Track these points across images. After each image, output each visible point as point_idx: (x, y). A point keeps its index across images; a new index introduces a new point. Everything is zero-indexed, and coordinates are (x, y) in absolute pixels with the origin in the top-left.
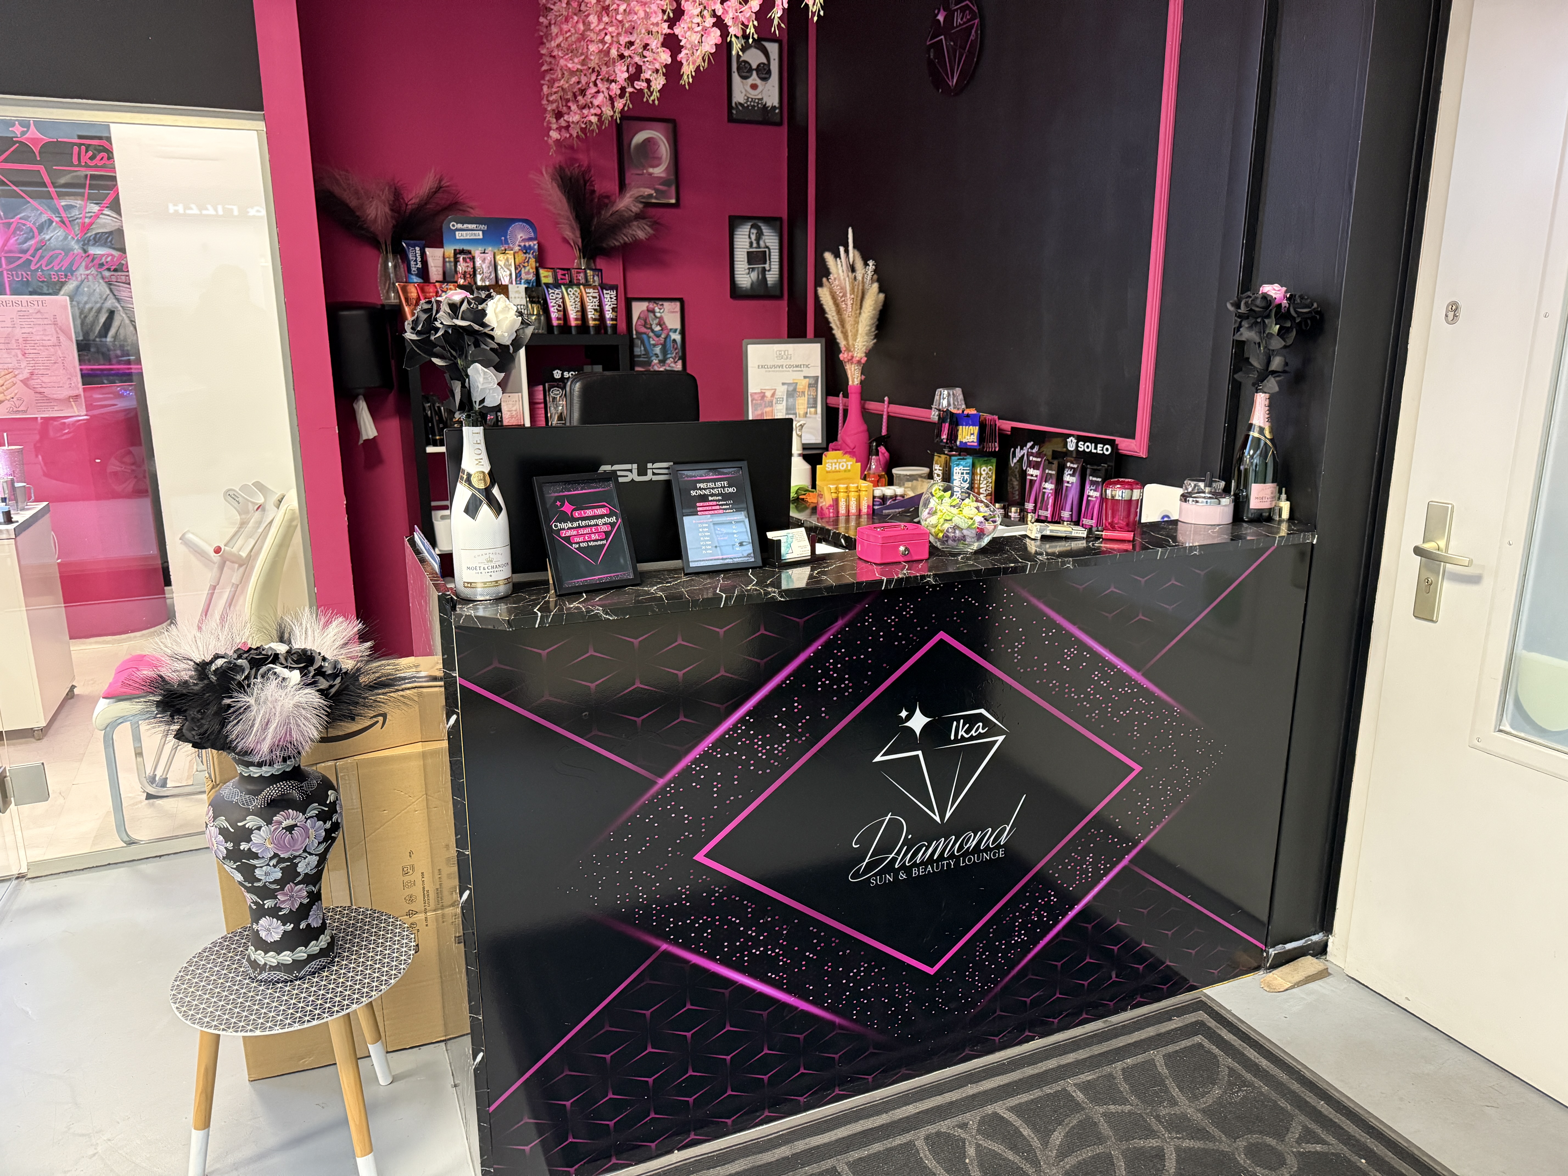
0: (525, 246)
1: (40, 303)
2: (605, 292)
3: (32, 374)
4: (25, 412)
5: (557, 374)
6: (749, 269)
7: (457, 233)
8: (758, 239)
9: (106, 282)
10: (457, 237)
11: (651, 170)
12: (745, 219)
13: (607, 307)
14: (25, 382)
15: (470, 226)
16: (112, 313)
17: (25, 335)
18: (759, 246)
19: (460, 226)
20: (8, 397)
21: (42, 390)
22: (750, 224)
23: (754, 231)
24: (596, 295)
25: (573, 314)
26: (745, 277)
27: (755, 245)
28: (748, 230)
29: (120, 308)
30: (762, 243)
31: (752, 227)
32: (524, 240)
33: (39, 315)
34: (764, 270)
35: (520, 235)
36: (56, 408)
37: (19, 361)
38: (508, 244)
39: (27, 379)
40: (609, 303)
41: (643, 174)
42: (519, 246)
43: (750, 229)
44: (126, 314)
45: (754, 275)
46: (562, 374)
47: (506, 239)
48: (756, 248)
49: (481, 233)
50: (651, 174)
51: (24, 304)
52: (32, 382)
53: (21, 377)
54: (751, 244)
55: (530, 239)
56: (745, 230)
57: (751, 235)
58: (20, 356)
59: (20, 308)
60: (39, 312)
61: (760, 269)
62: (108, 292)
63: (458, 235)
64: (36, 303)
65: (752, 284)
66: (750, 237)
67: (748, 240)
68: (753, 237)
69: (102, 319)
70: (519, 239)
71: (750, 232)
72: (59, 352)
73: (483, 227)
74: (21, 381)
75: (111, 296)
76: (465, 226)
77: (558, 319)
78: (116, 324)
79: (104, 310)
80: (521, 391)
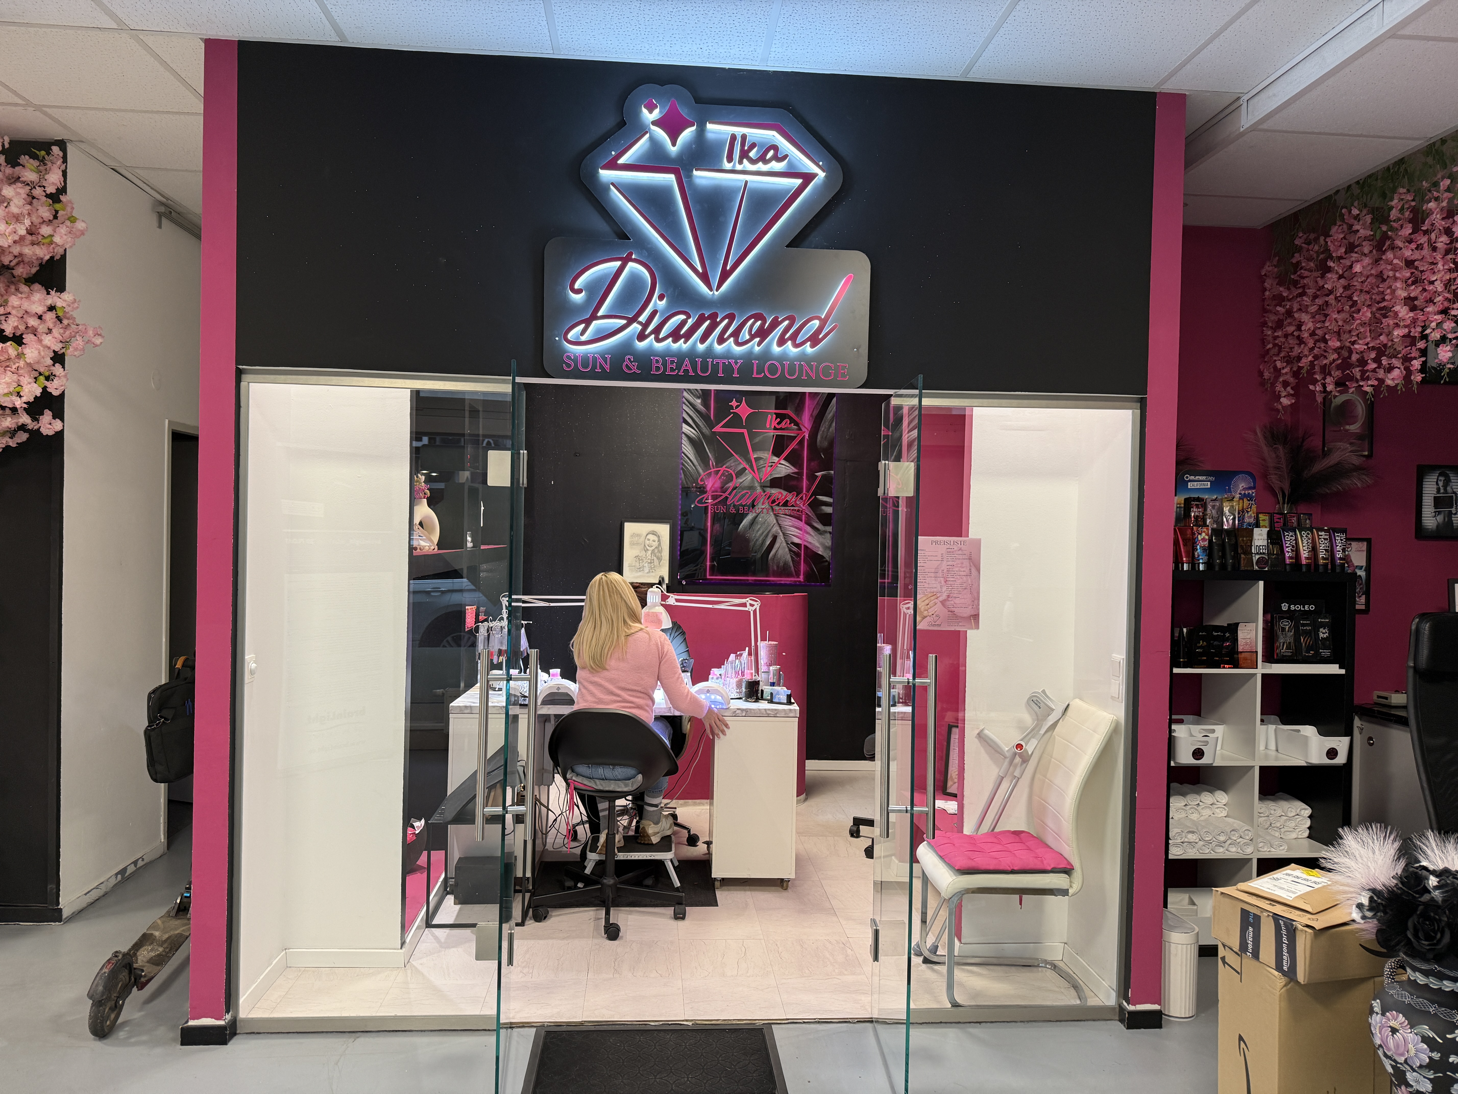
0: (1245, 493)
1: (962, 543)
2: (1336, 534)
3: (948, 596)
4: (939, 625)
5: (1285, 607)
6: (1435, 512)
7: (1189, 483)
8: (1446, 485)
9: (775, 514)
10: (1189, 487)
11: (1347, 427)
12: (1432, 468)
13: (1338, 547)
14: (943, 603)
15: (1200, 478)
16: (775, 538)
17: (948, 567)
18: (1446, 492)
19: (1192, 478)
20: (930, 614)
21: (953, 609)
22: (1439, 472)
23: (1442, 478)
24: (1327, 537)
25: (1304, 554)
26: (1430, 519)
27: (1442, 491)
28: (1436, 477)
29: (781, 534)
30: (1449, 489)
31: (1440, 475)
32: (1245, 489)
33: (960, 552)
34: (1450, 513)
35: (1241, 485)
36: (960, 624)
37: (941, 587)
38: (1231, 493)
39: (945, 600)
40: (1340, 545)
41: (1340, 430)
42: (1240, 494)
43: (1438, 477)
44: (785, 538)
45: (1440, 518)
46: (1289, 607)
47: (1230, 489)
48: (1443, 493)
49: (1209, 483)
50: (1347, 431)
51: (952, 543)
52: (948, 603)
53: (941, 599)
54: (1438, 490)
55: (1250, 488)
56: (1433, 477)
57: (1439, 482)
58: (943, 582)
59: (948, 546)
60: (960, 549)
61: (1446, 512)
62: (775, 521)
63: (1190, 485)
64: (959, 543)
65: (1437, 526)
66: (1437, 484)
67: (1435, 486)
68: (1441, 484)
69: (768, 542)
70: (1241, 488)
71: (1437, 479)
72: (970, 580)
73: (1210, 478)
74: (941, 602)
75: (776, 524)
76: (1197, 477)
77: (1290, 558)
78: (777, 546)
79: (770, 535)
80: (1256, 621)
